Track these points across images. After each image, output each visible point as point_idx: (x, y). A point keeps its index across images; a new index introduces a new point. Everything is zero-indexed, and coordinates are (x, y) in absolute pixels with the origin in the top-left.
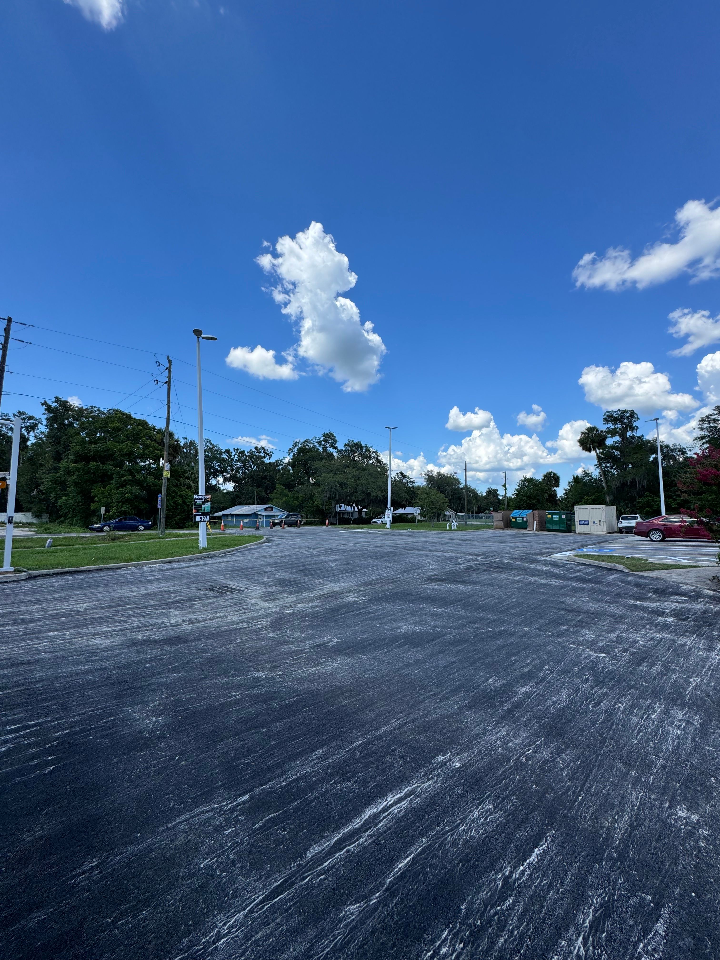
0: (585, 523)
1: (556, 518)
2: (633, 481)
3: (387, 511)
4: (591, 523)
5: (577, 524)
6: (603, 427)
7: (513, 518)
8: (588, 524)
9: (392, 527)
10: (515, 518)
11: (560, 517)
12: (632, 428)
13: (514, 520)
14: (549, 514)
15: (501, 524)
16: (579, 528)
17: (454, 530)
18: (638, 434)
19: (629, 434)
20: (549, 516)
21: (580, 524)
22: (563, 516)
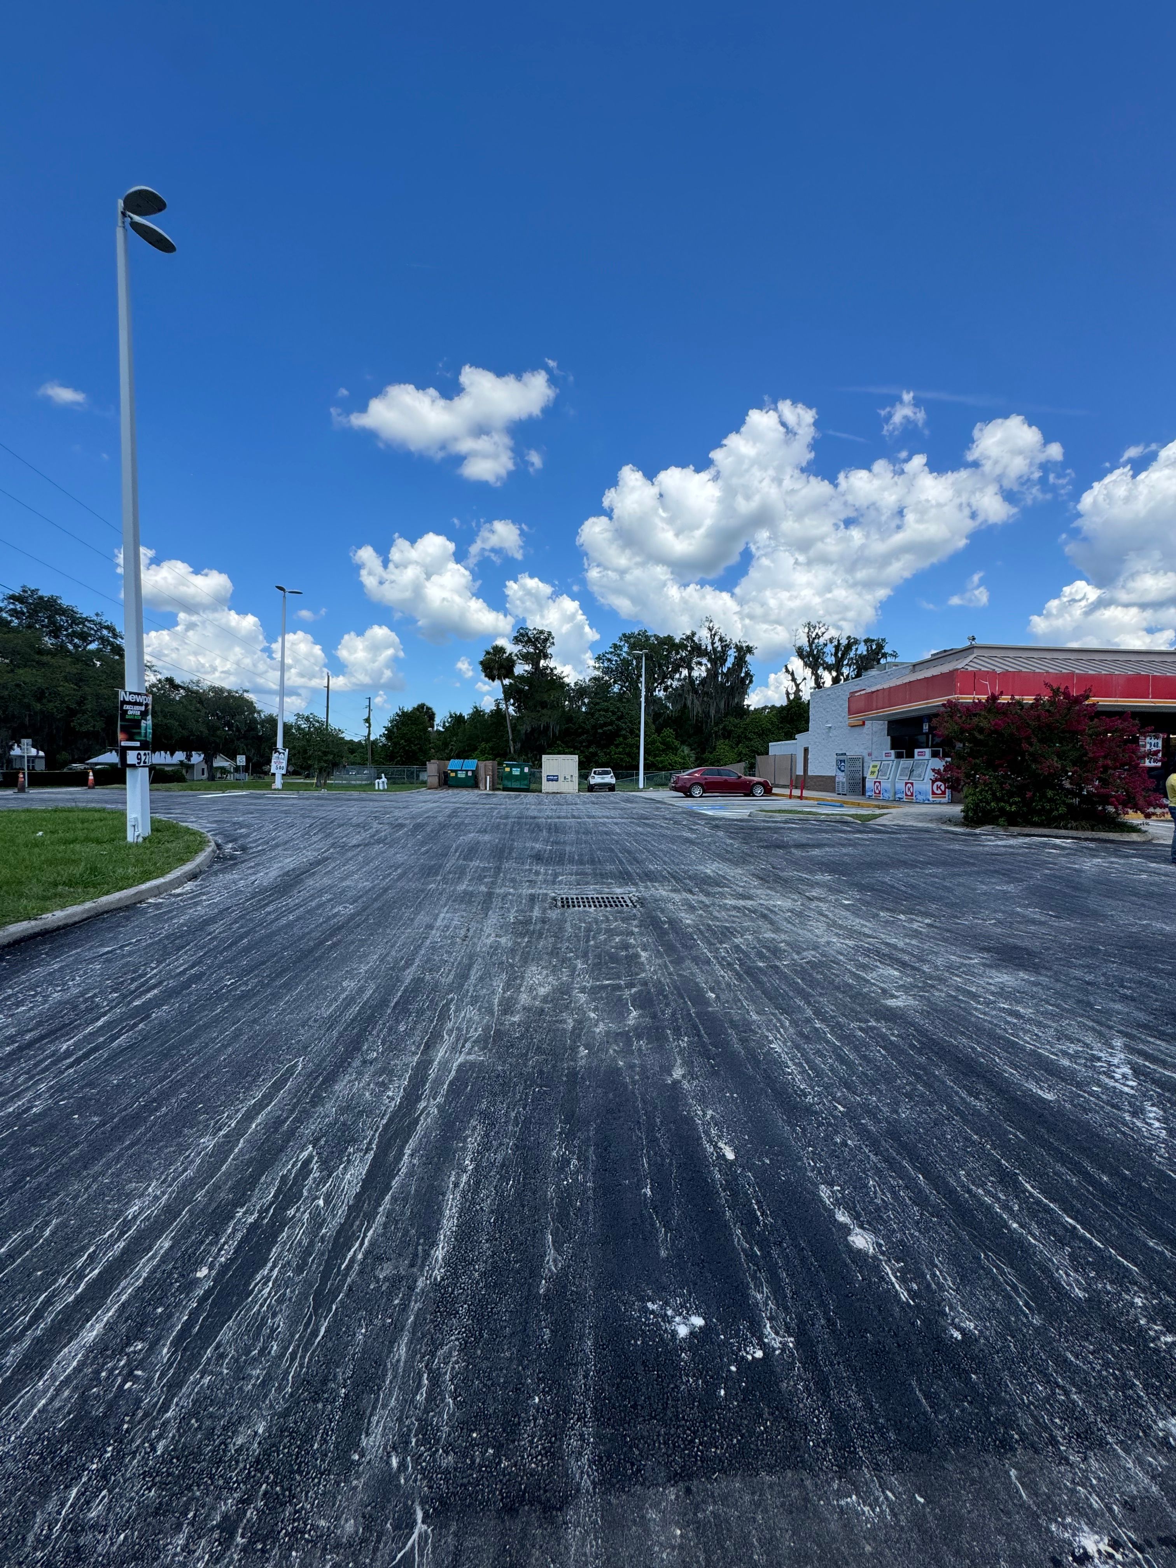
0: (553, 779)
1: (516, 772)
2: (547, 727)
3: (275, 755)
4: (561, 779)
5: (544, 780)
6: (512, 649)
7: (452, 771)
8: (557, 780)
9: (286, 786)
10: (456, 771)
11: (522, 771)
12: (546, 656)
13: (453, 775)
14: (508, 765)
15: (434, 781)
16: (547, 786)
17: (384, 790)
18: (552, 665)
19: (542, 663)
20: (508, 769)
21: (548, 780)
22: (526, 770)
